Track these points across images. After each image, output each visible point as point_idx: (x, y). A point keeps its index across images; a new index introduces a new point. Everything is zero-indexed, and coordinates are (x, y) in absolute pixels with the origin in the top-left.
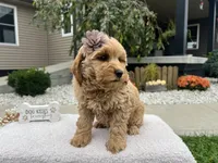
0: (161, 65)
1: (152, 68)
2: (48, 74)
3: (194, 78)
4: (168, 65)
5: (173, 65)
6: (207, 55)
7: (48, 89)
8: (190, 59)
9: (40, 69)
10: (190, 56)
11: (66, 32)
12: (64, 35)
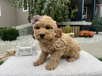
0: (72, 26)
1: (68, 27)
2: (18, 30)
3: (87, 32)
4: (75, 26)
5: (77, 26)
6: (91, 21)
7: (18, 38)
8: (84, 23)
9: (14, 27)
10: (85, 22)
11: (25, 9)
12: (24, 11)
